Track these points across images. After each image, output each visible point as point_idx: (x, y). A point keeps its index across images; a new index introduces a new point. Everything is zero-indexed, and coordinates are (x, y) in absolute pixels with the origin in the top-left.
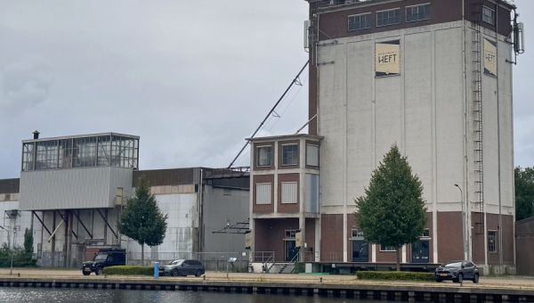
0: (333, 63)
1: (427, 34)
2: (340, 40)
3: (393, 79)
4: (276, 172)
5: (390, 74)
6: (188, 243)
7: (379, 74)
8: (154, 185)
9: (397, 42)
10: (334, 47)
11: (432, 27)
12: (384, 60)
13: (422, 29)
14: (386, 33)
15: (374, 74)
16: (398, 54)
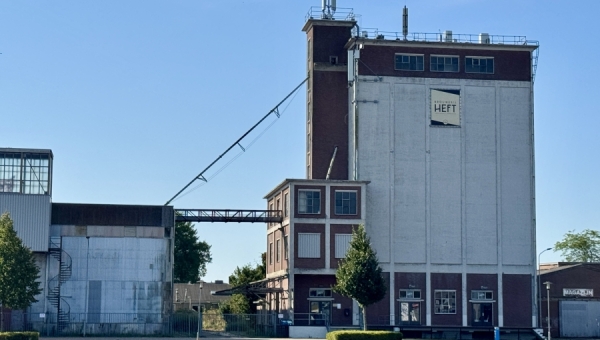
0: (376, 102)
1: (492, 90)
2: (385, 78)
3: (451, 130)
4: (328, 222)
5: (448, 125)
6: (154, 301)
7: (435, 123)
8: (92, 224)
9: (457, 92)
10: (377, 85)
11: (496, 83)
12: (441, 109)
13: (486, 82)
14: (443, 80)
15: (430, 123)
16: (457, 104)
